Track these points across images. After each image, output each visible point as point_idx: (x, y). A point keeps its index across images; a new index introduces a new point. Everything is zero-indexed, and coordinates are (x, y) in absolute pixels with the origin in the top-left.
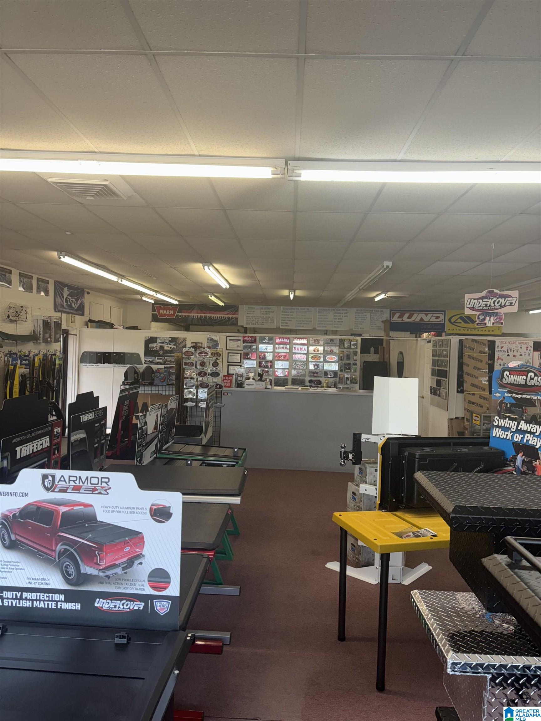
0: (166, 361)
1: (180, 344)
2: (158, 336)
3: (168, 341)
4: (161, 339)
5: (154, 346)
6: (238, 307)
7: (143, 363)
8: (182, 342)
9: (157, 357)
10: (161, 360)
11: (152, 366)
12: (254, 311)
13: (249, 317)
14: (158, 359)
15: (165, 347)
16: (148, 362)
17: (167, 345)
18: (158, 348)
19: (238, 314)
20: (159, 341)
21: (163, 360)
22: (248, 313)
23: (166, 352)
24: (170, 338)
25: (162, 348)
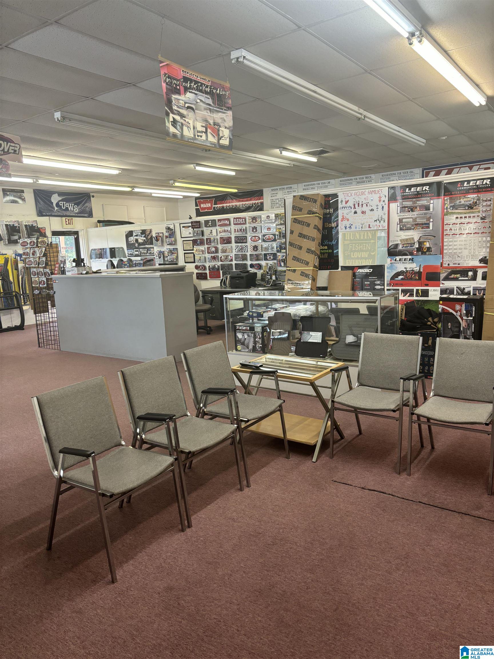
0: (141, 253)
1: (148, 236)
2: (133, 230)
3: (140, 234)
4: (135, 232)
5: (132, 239)
6: (263, 191)
7: (127, 256)
8: (149, 234)
9: (135, 250)
10: (137, 253)
11: (133, 258)
12: (277, 193)
13: (273, 200)
14: (136, 251)
15: (139, 240)
16: (130, 255)
17: (140, 238)
18: (134, 241)
19: (263, 199)
20: (134, 234)
21: (139, 252)
22: (272, 197)
23: (140, 244)
24: (141, 230)
25: (137, 240)
